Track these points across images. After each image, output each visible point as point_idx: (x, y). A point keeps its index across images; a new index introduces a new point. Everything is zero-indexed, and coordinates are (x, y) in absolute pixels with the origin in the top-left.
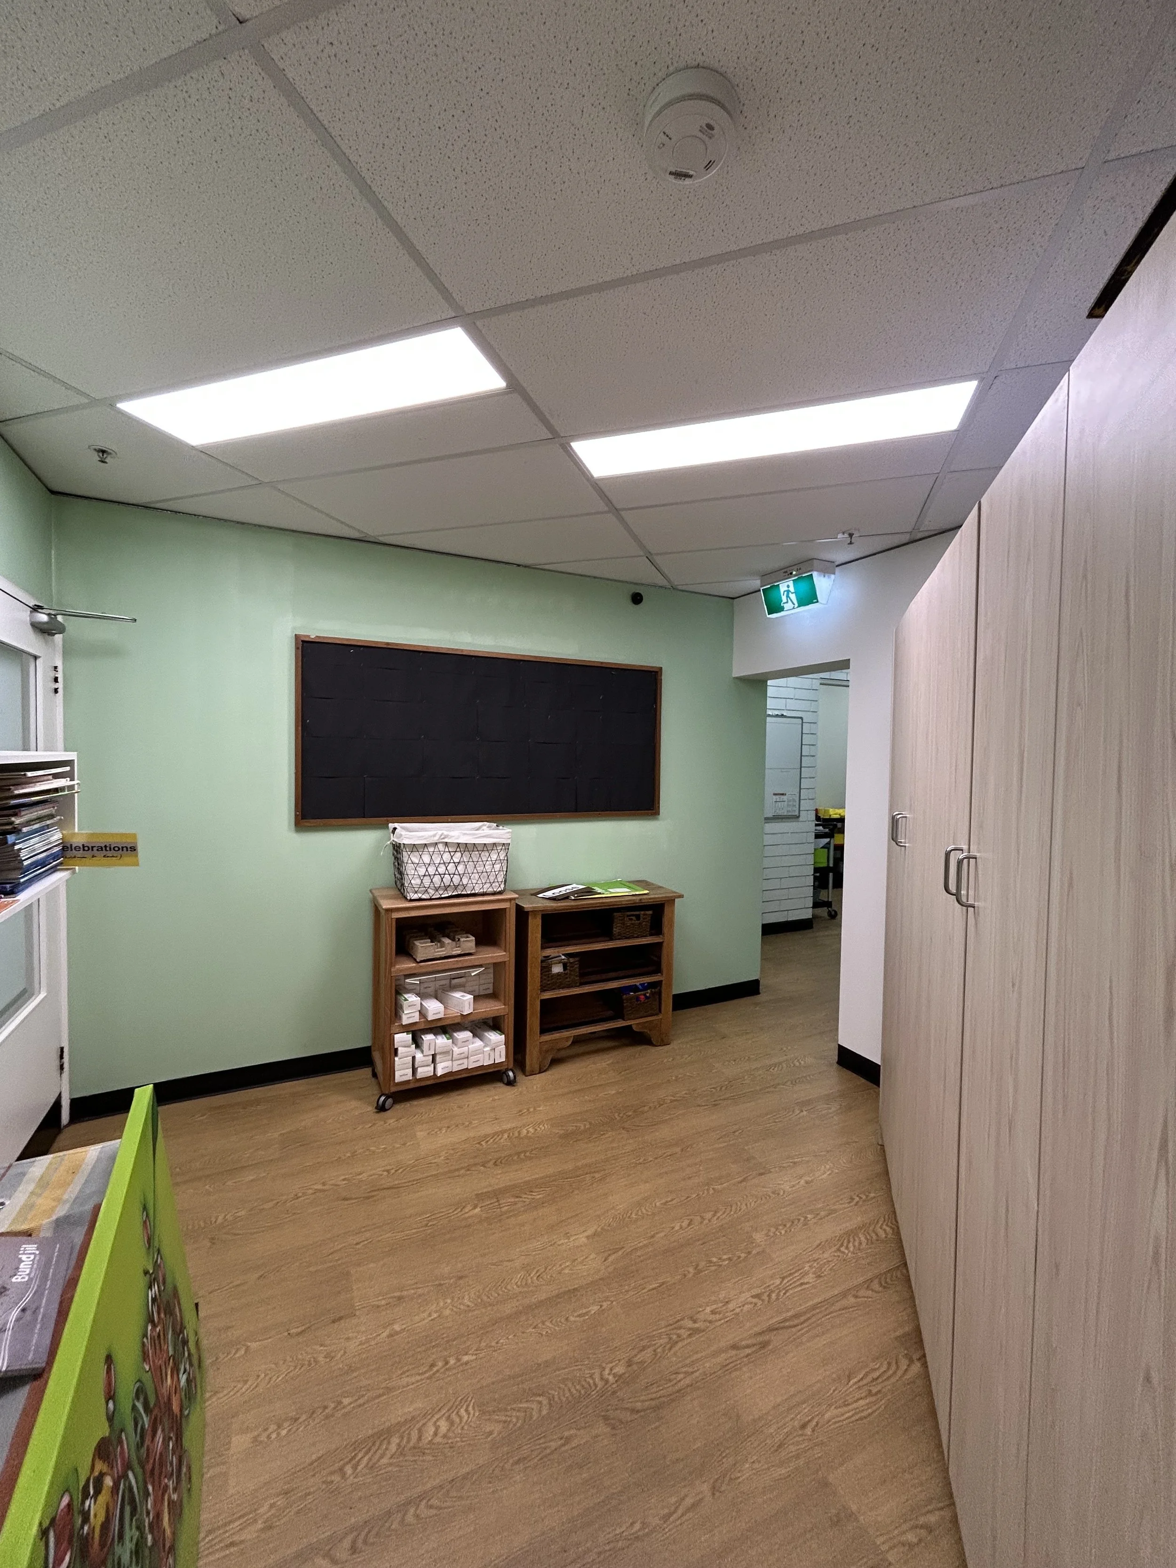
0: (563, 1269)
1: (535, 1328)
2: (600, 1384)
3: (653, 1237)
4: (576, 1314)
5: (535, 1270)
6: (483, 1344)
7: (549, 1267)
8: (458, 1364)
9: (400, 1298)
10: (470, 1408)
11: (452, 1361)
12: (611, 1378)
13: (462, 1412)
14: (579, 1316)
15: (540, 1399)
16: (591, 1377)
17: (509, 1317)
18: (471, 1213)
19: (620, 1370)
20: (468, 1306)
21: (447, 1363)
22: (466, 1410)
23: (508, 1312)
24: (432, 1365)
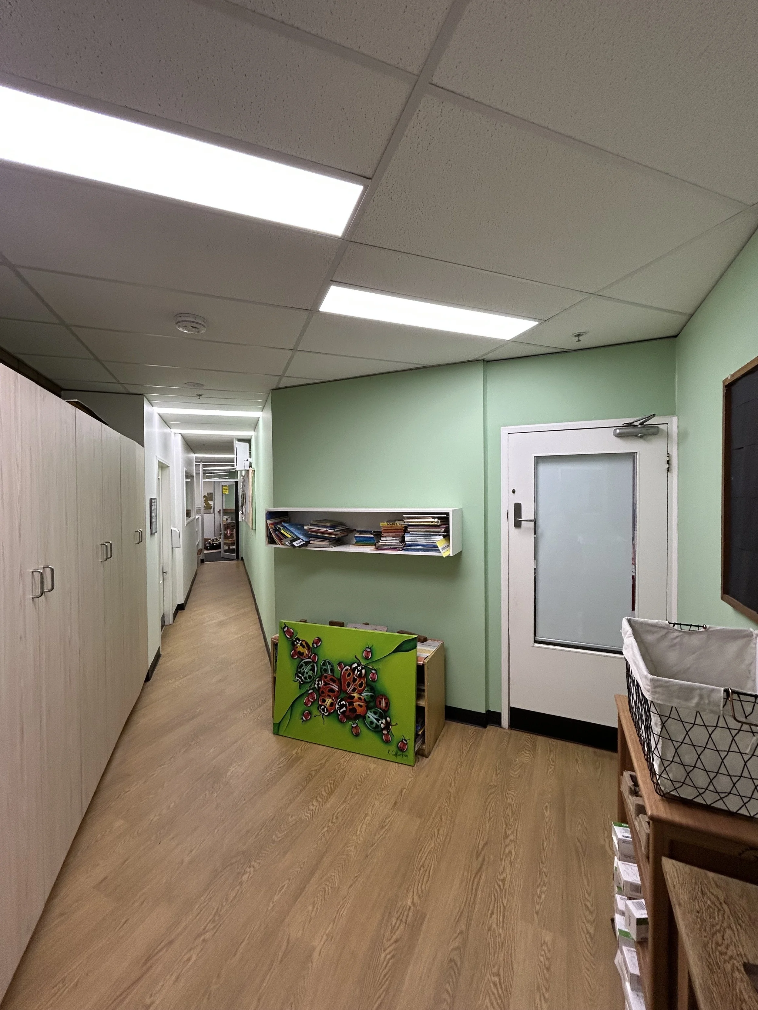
0: (314, 907)
1: (304, 863)
2: (253, 863)
3: (259, 999)
4: (286, 886)
5: (330, 893)
6: (323, 839)
7: (323, 901)
8: (327, 825)
9: (383, 827)
10: (307, 818)
11: (330, 824)
12: (248, 870)
13: (309, 815)
14: (284, 886)
15: (279, 839)
16: (259, 863)
17: (322, 858)
18: (410, 896)
19: (245, 877)
20: (348, 847)
21: (332, 822)
22: (308, 817)
23: (325, 859)
24: (337, 818)
